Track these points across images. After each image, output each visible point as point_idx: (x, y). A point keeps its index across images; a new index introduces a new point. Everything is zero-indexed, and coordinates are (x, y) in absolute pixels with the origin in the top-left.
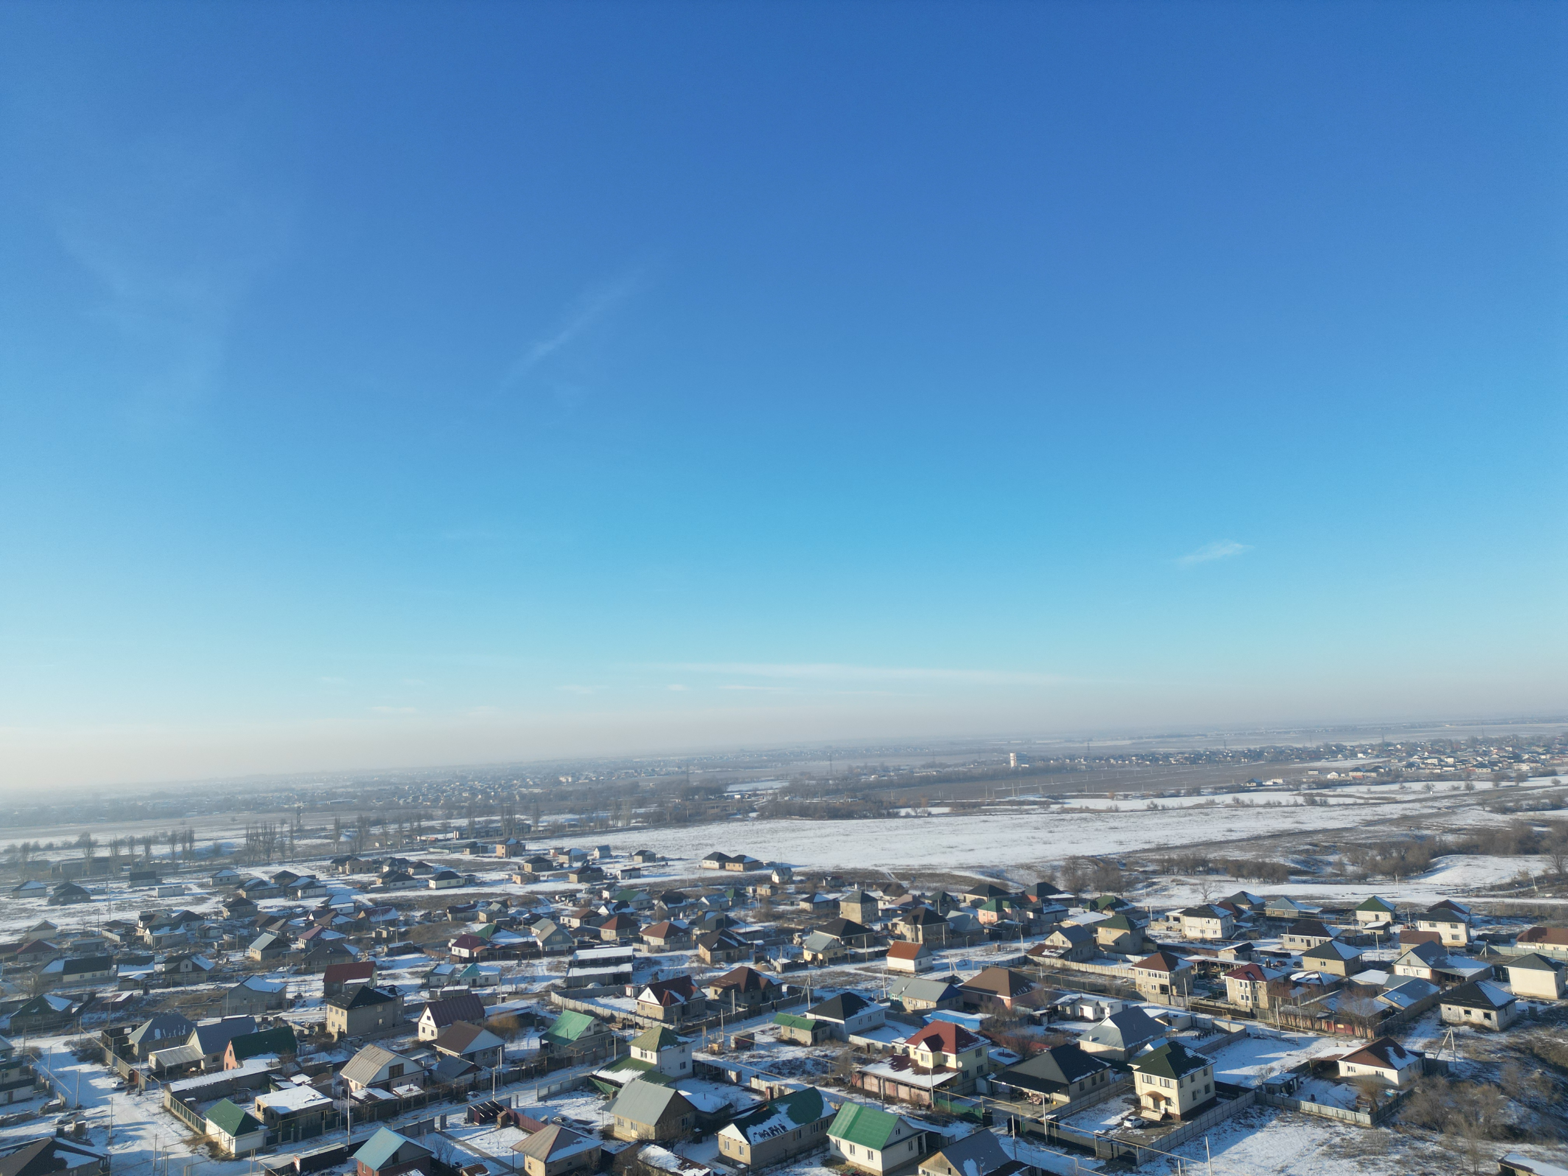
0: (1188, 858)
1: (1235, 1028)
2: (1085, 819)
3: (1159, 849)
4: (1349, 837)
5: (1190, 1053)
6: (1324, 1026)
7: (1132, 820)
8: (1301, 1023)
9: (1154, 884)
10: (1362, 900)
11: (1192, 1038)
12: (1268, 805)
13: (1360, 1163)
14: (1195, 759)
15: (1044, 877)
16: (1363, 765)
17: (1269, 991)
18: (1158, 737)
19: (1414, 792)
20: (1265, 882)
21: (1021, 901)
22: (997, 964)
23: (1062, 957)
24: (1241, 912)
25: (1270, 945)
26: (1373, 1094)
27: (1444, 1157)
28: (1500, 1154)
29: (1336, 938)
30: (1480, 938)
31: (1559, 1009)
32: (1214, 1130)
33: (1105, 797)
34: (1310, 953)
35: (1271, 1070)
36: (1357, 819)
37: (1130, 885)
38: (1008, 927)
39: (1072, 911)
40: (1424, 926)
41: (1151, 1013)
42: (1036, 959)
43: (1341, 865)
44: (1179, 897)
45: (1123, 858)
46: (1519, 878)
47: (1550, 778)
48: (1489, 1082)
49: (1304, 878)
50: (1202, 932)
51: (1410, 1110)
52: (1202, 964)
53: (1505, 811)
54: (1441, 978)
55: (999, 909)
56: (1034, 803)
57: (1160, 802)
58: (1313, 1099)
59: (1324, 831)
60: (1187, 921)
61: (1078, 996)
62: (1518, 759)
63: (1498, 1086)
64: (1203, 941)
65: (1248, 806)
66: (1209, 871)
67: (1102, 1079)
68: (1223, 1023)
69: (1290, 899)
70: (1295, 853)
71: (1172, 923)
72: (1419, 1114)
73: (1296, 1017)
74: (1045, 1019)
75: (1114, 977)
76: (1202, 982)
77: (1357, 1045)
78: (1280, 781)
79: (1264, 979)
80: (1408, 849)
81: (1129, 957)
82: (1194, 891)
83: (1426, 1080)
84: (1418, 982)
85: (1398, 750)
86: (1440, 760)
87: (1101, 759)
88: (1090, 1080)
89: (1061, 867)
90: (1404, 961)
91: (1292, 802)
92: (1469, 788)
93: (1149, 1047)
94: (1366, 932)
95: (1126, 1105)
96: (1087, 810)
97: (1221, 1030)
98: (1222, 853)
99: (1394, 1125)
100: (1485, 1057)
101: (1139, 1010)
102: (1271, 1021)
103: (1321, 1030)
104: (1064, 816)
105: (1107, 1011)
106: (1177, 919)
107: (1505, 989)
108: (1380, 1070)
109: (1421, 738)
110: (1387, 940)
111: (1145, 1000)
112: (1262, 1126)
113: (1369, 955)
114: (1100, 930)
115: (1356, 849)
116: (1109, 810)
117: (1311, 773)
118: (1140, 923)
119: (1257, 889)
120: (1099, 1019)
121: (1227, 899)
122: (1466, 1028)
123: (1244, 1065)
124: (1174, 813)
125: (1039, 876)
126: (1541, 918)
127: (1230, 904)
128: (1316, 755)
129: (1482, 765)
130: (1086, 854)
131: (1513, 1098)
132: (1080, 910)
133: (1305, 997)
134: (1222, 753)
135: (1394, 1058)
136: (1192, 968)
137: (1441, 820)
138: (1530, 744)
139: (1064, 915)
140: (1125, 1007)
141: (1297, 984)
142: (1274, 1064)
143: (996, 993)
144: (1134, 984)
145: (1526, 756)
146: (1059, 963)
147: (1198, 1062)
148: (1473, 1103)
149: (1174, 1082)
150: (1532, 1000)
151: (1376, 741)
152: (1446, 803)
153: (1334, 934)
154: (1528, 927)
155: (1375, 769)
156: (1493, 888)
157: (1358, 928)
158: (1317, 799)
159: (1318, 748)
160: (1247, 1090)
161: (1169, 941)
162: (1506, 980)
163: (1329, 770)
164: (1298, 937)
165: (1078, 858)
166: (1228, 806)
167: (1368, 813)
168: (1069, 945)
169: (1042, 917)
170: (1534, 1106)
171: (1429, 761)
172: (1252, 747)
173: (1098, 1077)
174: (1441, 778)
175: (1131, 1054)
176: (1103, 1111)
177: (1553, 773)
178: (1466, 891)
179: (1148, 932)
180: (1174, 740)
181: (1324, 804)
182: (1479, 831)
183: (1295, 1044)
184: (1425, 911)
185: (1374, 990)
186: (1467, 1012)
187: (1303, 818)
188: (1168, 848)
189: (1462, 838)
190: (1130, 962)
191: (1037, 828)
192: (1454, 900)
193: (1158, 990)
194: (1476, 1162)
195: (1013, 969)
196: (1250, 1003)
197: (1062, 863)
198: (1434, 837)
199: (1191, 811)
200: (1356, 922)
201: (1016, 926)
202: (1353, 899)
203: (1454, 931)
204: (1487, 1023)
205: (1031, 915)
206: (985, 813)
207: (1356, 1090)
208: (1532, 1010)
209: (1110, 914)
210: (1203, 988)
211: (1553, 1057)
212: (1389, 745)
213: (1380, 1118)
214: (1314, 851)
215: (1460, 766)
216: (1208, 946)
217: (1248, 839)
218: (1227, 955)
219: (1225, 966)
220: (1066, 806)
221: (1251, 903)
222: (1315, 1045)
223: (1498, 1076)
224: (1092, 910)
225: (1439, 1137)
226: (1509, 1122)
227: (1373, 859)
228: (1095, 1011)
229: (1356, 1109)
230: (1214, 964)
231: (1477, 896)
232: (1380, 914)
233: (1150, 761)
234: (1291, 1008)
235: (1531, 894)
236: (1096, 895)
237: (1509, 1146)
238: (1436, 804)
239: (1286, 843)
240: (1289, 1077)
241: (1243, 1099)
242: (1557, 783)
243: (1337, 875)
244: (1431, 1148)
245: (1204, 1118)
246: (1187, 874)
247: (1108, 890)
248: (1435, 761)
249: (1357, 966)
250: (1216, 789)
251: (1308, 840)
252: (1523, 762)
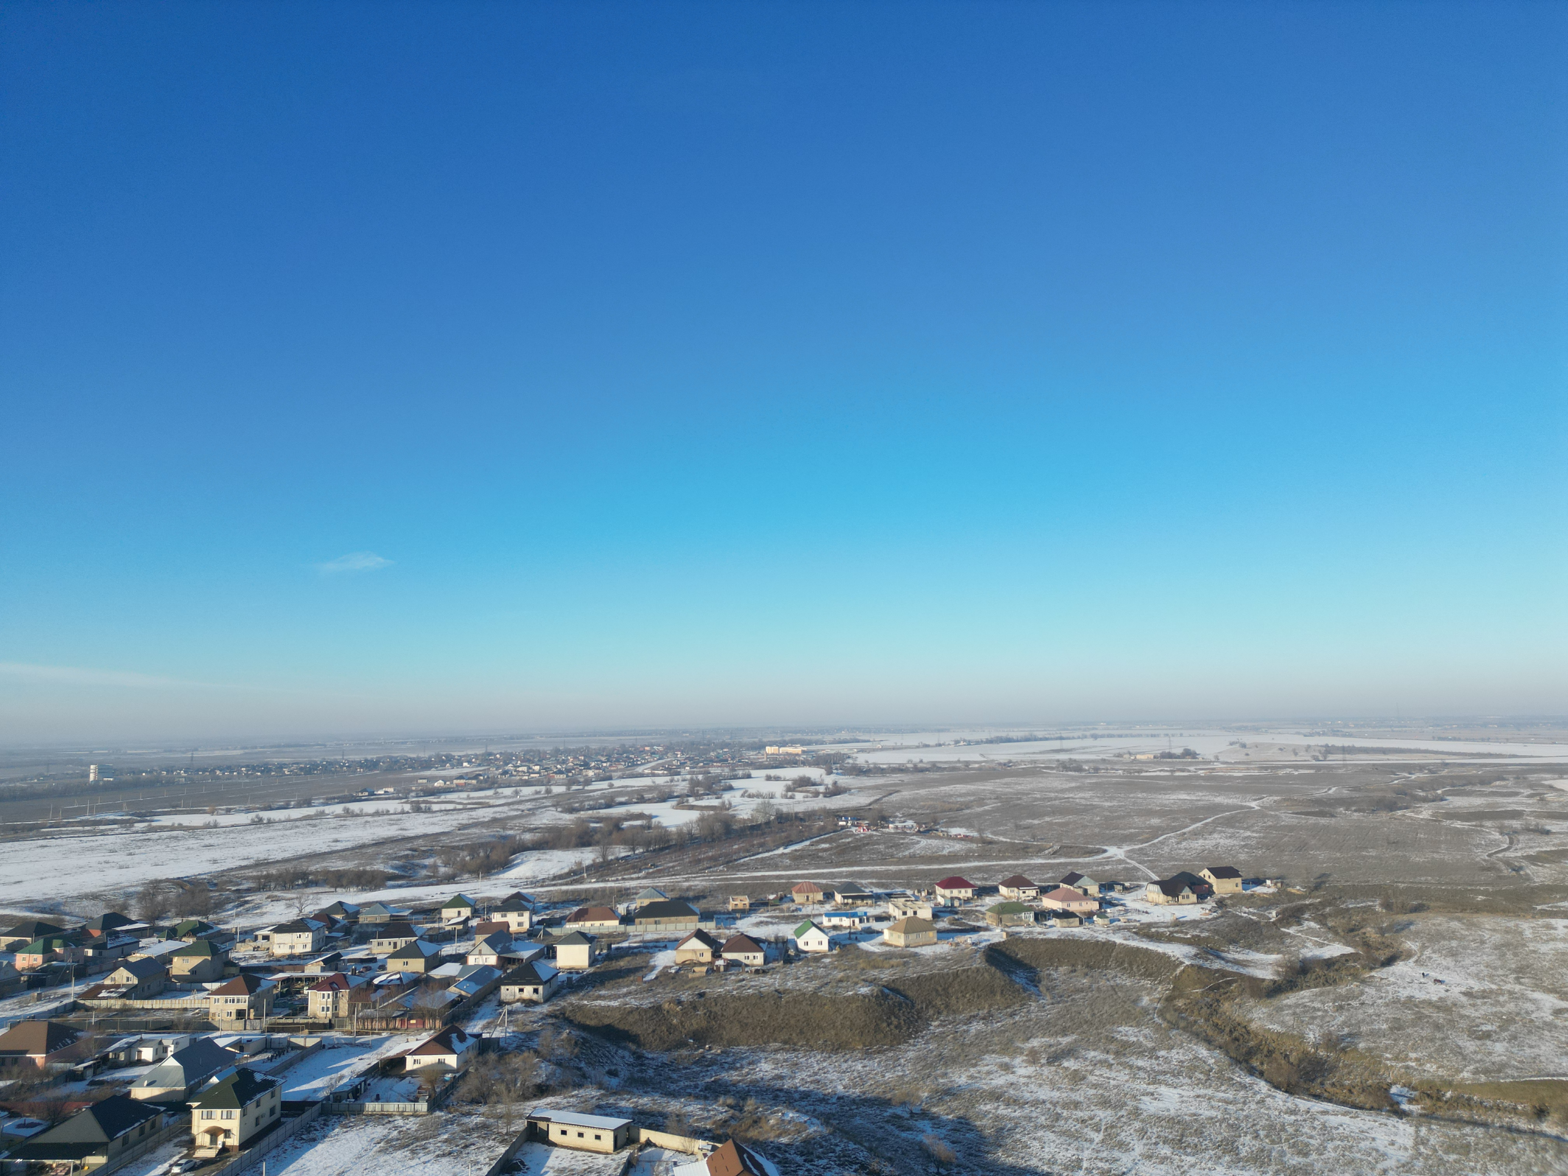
0: (287, 871)
1: (311, 1042)
2: (176, 838)
3: (258, 864)
4: (446, 840)
5: (258, 1077)
6: (398, 1024)
7: (232, 835)
8: (377, 1025)
9: (247, 902)
10: (448, 898)
11: (264, 1061)
12: (377, 814)
13: (413, 1152)
14: (310, 769)
15: (114, 906)
16: (467, 773)
17: (350, 998)
18: (272, 747)
19: (505, 797)
20: (363, 890)
21: (80, 937)
22: (34, 1017)
23: (123, 996)
24: (335, 922)
25: (360, 952)
26: (432, 1082)
27: (484, 1126)
28: (528, 1112)
29: (421, 938)
30: (539, 923)
31: (588, 975)
32: (274, 1152)
33: (204, 812)
34: (394, 956)
35: (342, 1077)
36: (455, 823)
37: (219, 906)
38: (55, 971)
39: (143, 942)
40: (497, 918)
41: (221, 1043)
42: (88, 1003)
43: (435, 867)
44: (272, 913)
45: (215, 877)
46: (575, 868)
47: (607, 782)
48: (529, 1048)
49: (400, 882)
50: (292, 947)
51: (463, 1090)
52: (287, 981)
53: (572, 810)
54: (504, 962)
55: (47, 950)
56: (114, 822)
57: (265, 815)
58: (378, 1099)
59: (425, 836)
60: (277, 938)
61: (138, 1037)
62: (586, 766)
63: (536, 1052)
64: (291, 957)
65: (357, 815)
66: (308, 884)
67: (153, 1126)
68: (299, 1041)
69: (384, 904)
70: (395, 859)
71: (261, 942)
72: (470, 1091)
73: (372, 1020)
74: (90, 1072)
75: (185, 1010)
76: (282, 1000)
77: (425, 1037)
78: (391, 790)
79: (347, 986)
80: (493, 848)
81: (206, 985)
82: (289, 906)
83: (480, 1059)
84: (487, 968)
85: (496, 759)
86: (529, 768)
87: (204, 771)
88: (136, 1133)
89: (137, 893)
90: (476, 951)
91: (399, 810)
92: (548, 791)
93: (214, 1080)
94: (448, 928)
95: (178, 1149)
96: (181, 827)
97: (297, 1047)
98: (325, 864)
99: (447, 1107)
100: (529, 1028)
101: (210, 1041)
102: (349, 1028)
103: (395, 1029)
104: (151, 835)
105: (171, 1050)
106: (266, 938)
107: (552, 965)
108: (441, 1057)
109: (517, 748)
110: (465, 933)
111: (217, 1029)
112: (324, 1137)
113: (448, 950)
114: (175, 959)
115: (449, 852)
116: (207, 826)
117: (420, 781)
118: (223, 947)
119: (353, 897)
120: (159, 1060)
121: (322, 910)
122: (519, 1004)
123: (315, 1078)
124: (280, 826)
125: (108, 906)
126: (586, 900)
127: (325, 916)
128: (427, 765)
129: (560, 772)
130: (171, 877)
131: (545, 1059)
132: (154, 939)
133: (384, 999)
134: (338, 763)
135: (456, 1044)
136: (275, 987)
137: (523, 821)
138: (597, 754)
139: (135, 947)
140: (193, 1041)
141: (379, 987)
142: (346, 1072)
143: (26, 1052)
144: (207, 1013)
145: (593, 764)
146: (117, 1004)
147: (267, 1085)
148: (515, 1070)
149: (237, 1112)
150: (571, 971)
151: (480, 751)
152: (529, 805)
153: (419, 933)
154: (576, 909)
155: (476, 777)
156: (555, 878)
157: (442, 925)
158: (423, 806)
159: (430, 757)
160: (314, 1103)
161: (254, 962)
162: (554, 957)
163: (436, 779)
164: (386, 941)
165: (161, 881)
166: (337, 816)
167: (464, 818)
168: (135, 981)
169: (105, 953)
170: (559, 1064)
171: (520, 769)
172: (369, 757)
173: (148, 1125)
174: (527, 783)
175: (191, 1093)
176: (148, 1163)
177: (610, 778)
178: (534, 882)
179: (232, 955)
180: (291, 749)
181: (429, 811)
182: (550, 829)
183: (368, 1047)
184: (499, 903)
185: (447, 982)
186: (521, 990)
187: (407, 825)
188: (268, 863)
189: (537, 836)
190: (207, 990)
191: (112, 851)
192: (524, 891)
193: (234, 1016)
194: (509, 1124)
195: (54, 1020)
196: (329, 1014)
197: (140, 889)
198: (515, 836)
199: (298, 823)
200: (440, 919)
201: (68, 968)
202: (441, 898)
203: (520, 919)
204: (535, 997)
205: (90, 952)
206: (45, 836)
207: (419, 1081)
208: (569, 979)
209: (190, 941)
210: (284, 1006)
211: (579, 1018)
212: (490, 754)
213: (435, 1104)
214: (413, 856)
215: (543, 772)
216: (296, 962)
217: (353, 849)
218: (314, 969)
219: (311, 981)
220: (154, 824)
221: (346, 912)
222: (387, 1044)
223: (536, 1043)
224: (169, 938)
225: (483, 1109)
226: (539, 1081)
227: (463, 860)
228: (156, 1052)
229: (416, 1100)
230: (299, 979)
231: (542, 886)
232: (462, 910)
233: (262, 772)
234: (369, 1011)
235: (580, 881)
236: (177, 921)
237: (535, 1103)
238: (521, 807)
239: (388, 850)
240: (358, 1081)
241: (307, 1116)
242: (611, 786)
243: (430, 877)
244: (476, 1120)
245: (264, 1142)
246: (285, 888)
247: (192, 914)
248: (525, 769)
249: (435, 961)
250: (327, 799)
251: (409, 846)
252: (590, 769)
